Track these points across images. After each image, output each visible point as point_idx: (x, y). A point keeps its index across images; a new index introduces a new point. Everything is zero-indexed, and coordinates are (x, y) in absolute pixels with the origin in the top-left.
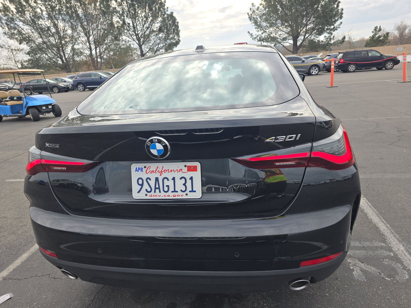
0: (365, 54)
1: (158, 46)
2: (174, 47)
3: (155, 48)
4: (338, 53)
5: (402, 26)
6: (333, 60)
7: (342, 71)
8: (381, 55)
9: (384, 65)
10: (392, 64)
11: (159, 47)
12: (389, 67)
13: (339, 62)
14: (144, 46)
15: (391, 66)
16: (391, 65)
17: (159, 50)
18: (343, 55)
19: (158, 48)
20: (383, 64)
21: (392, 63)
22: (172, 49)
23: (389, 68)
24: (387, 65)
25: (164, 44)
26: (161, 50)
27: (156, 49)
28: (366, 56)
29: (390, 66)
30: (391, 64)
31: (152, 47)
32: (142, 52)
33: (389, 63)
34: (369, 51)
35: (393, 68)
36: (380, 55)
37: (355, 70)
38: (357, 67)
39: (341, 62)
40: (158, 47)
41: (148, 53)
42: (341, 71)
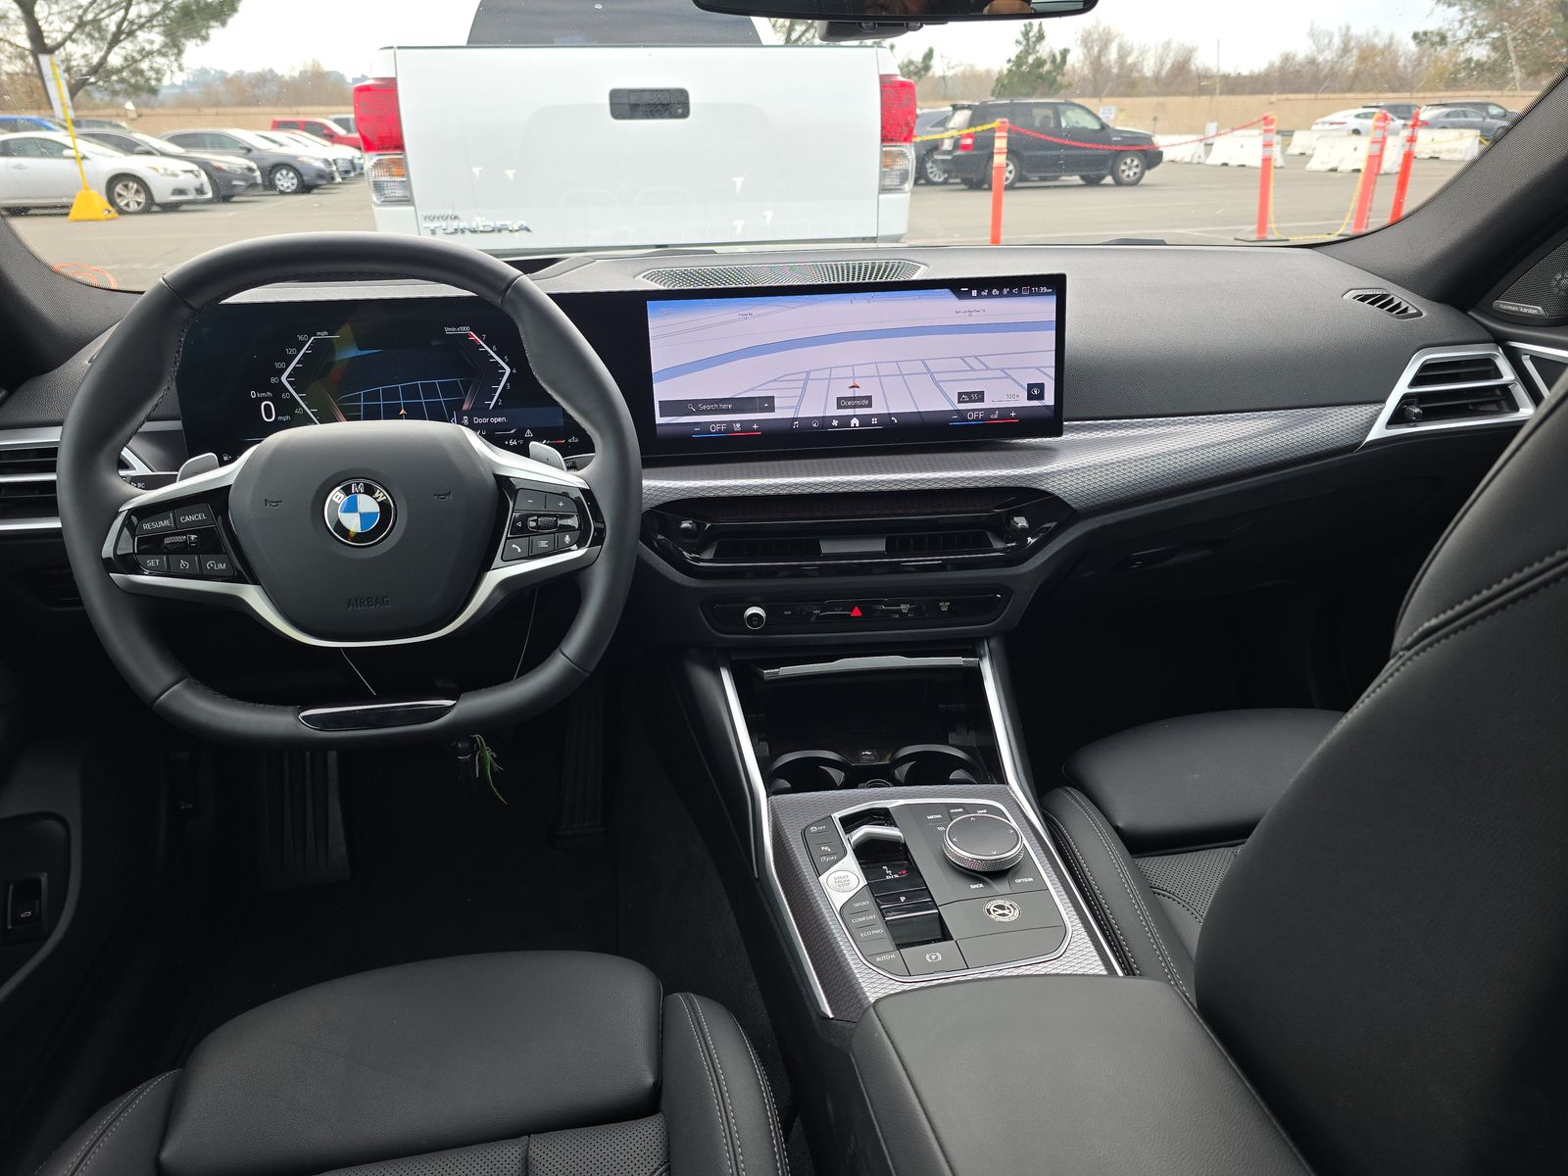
0: (1046, 117)
1: (127, 13)
2: (212, 23)
3: (111, 24)
4: (951, 109)
5: (1099, 33)
6: (1000, 129)
7: (965, 181)
8: (1104, 127)
9: (1113, 166)
10: (1137, 166)
11: (128, 17)
12: (1128, 176)
13: (957, 145)
14: (46, 8)
15: (1135, 173)
16: (1135, 170)
17: (131, 34)
18: (973, 115)
19: (125, 24)
20: (1110, 163)
21: (1140, 159)
22: (203, 33)
23: (1127, 179)
24: (1123, 167)
25: (158, 7)
26: (141, 35)
27: (113, 28)
28: (1052, 125)
29: (1131, 174)
30: (1136, 163)
31: (90, 16)
32: (36, 34)
33: (1129, 161)
34: (1061, 107)
35: (1142, 181)
36: (1097, 127)
37: (1012, 183)
38: (1021, 170)
39: (965, 147)
40: (124, 19)
41: (74, 41)
42: (958, 180)
